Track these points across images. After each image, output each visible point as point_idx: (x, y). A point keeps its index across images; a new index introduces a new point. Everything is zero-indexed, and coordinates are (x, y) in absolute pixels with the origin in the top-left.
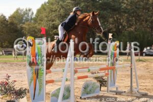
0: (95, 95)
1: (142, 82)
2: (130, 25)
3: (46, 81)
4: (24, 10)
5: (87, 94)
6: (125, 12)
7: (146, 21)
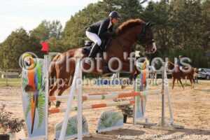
0: (117, 128)
1: (182, 112)
2: (178, 41)
3: (49, 111)
4: (51, 23)
5: (106, 127)
6: (172, 26)
7: (198, 37)
